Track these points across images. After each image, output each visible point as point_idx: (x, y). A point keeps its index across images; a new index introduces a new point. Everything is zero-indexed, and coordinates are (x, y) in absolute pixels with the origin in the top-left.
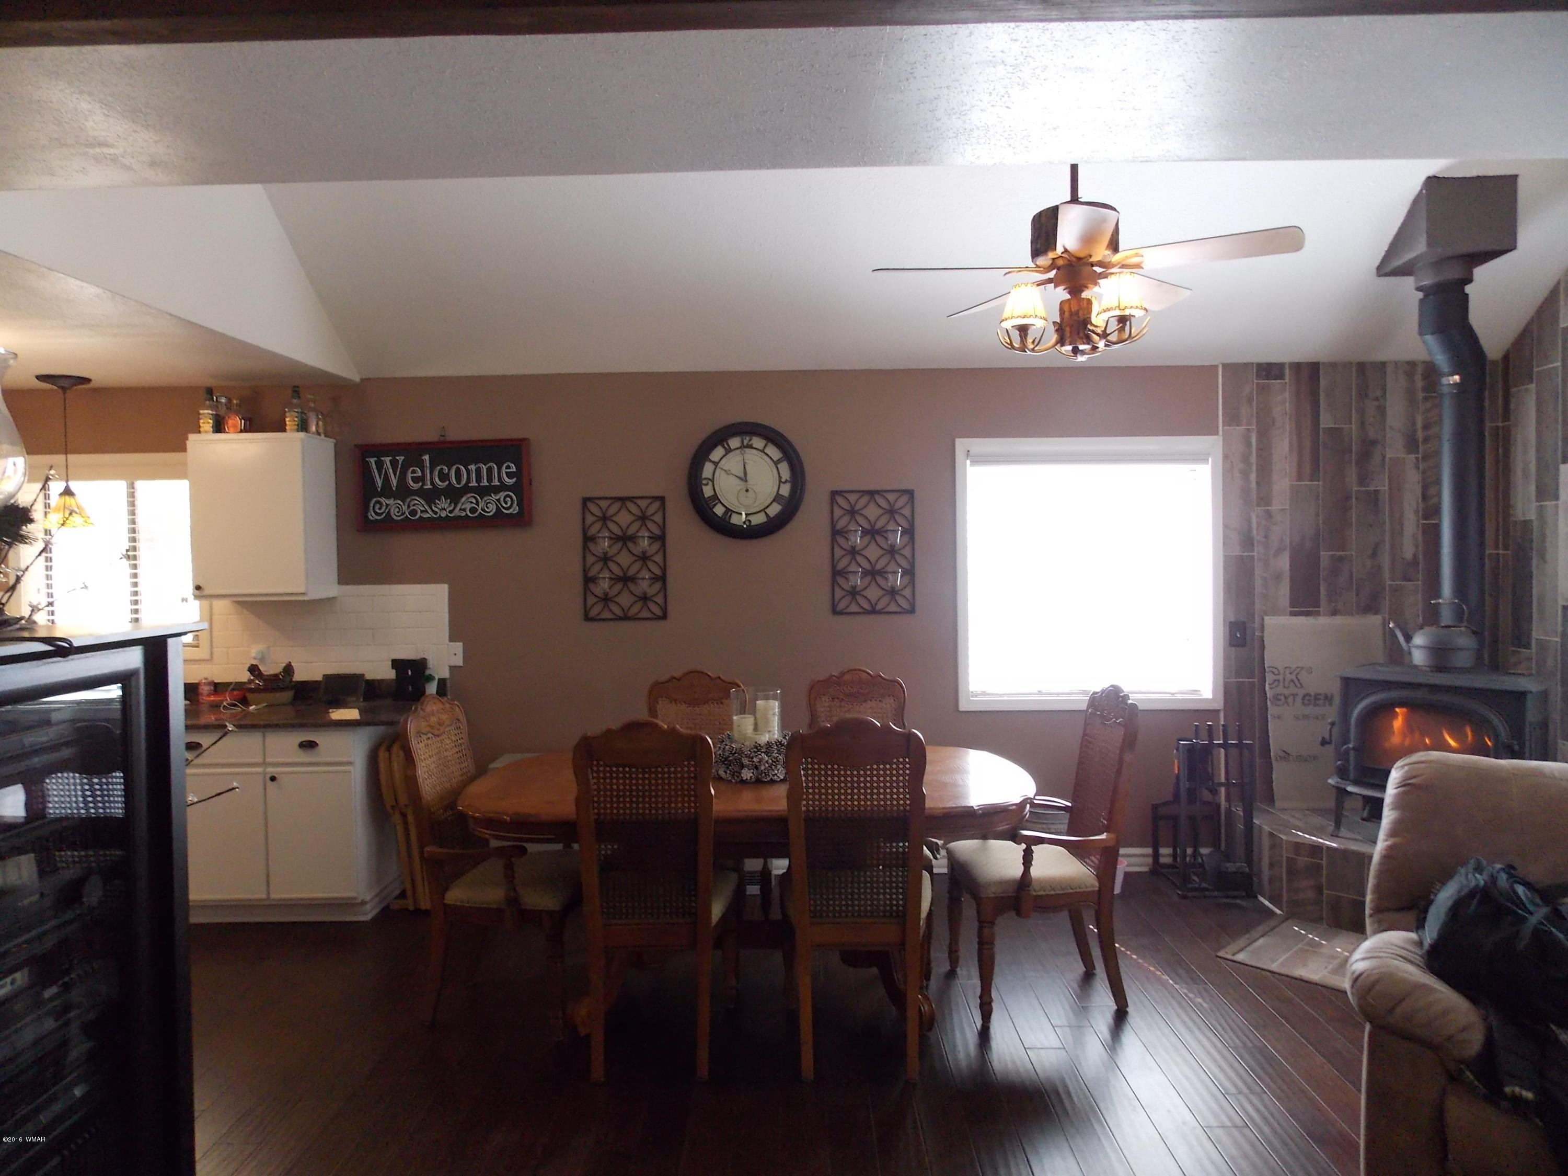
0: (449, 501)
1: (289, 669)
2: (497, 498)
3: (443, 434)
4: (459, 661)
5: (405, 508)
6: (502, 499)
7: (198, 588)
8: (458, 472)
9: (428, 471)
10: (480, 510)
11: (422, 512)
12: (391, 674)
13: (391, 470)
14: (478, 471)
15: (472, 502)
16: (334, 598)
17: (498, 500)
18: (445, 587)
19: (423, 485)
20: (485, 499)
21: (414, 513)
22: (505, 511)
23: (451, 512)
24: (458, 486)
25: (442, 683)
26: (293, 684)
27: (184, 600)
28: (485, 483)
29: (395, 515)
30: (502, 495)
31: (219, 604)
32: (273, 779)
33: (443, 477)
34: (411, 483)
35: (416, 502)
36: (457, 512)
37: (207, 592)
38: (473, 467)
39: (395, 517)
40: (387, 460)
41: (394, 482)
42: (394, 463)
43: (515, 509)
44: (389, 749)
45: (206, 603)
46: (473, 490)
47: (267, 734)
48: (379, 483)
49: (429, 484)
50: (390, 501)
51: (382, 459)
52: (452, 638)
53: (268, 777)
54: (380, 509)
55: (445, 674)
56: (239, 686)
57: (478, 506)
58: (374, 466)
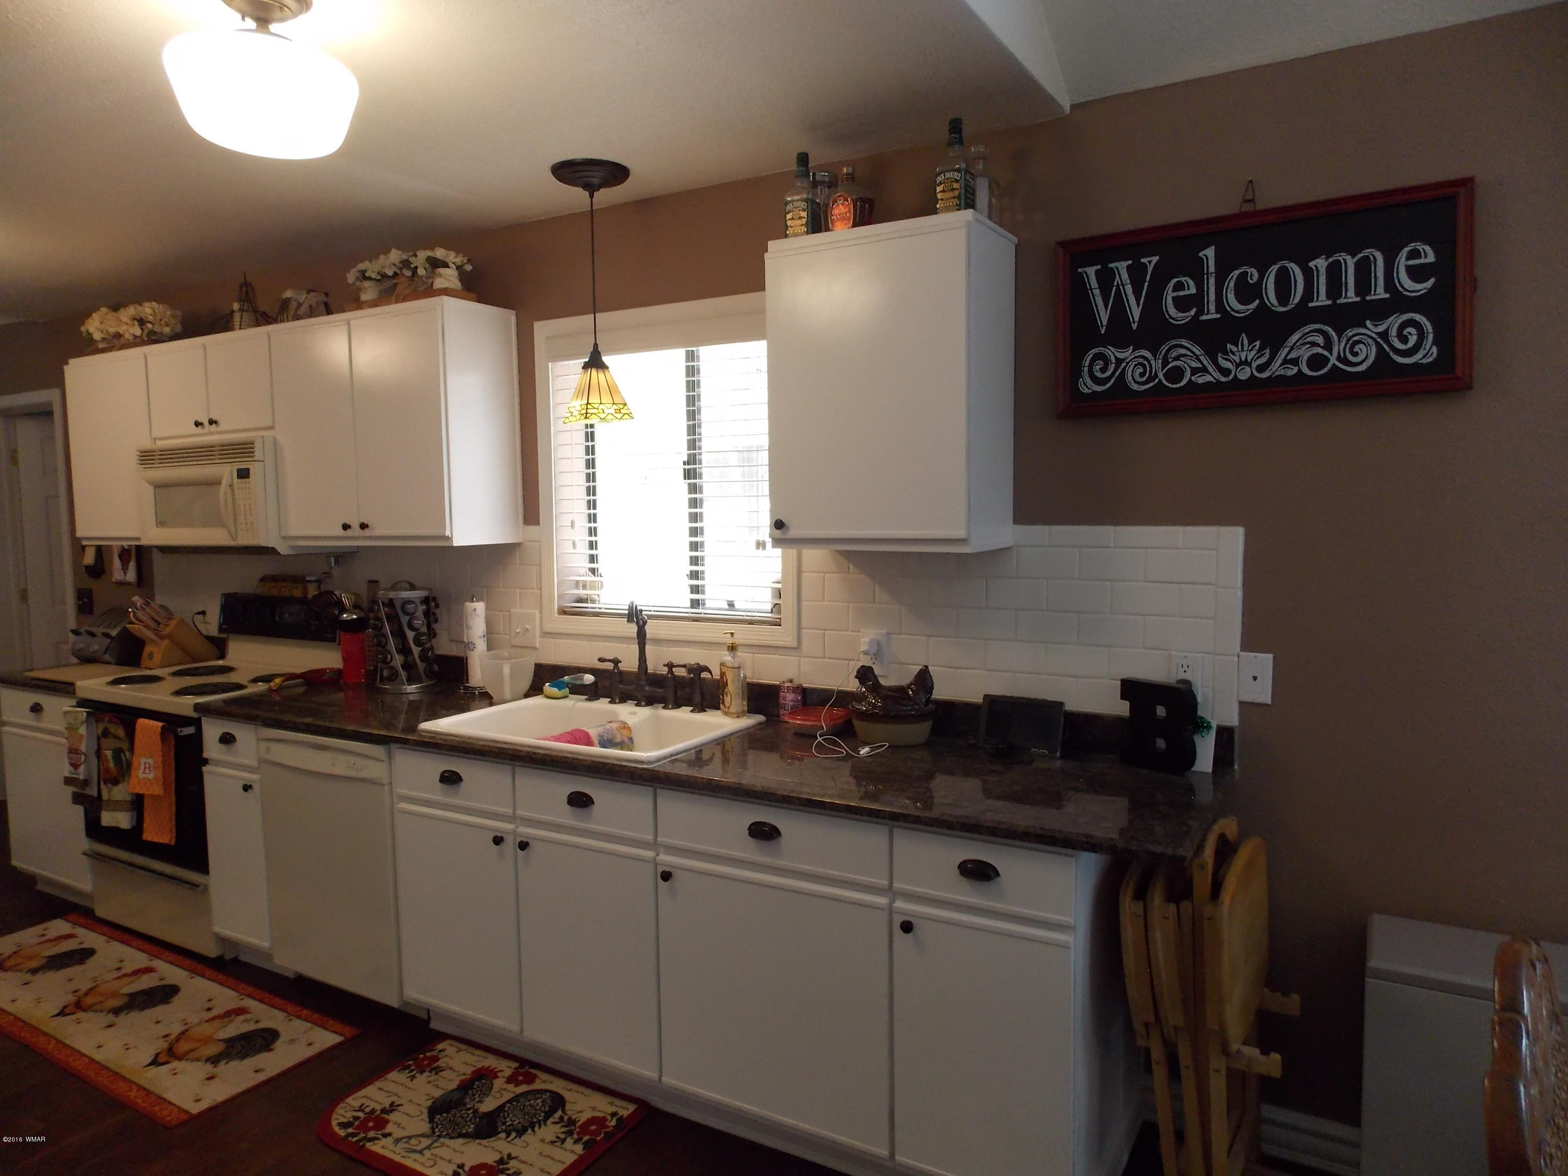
0: (1258, 343)
1: (924, 679)
2: (1381, 329)
3: (1249, 197)
4: (1263, 693)
5: (1157, 365)
6: (1393, 332)
7: (779, 525)
8: (1284, 281)
9: (1212, 281)
10: (1333, 360)
11: (1194, 371)
12: (1123, 708)
13: (1129, 288)
14: (1335, 272)
15: (1314, 344)
16: (1009, 549)
17: (1384, 335)
18: (1240, 531)
19: (1200, 312)
20: (1350, 333)
21: (1175, 374)
22: (1400, 360)
23: (1261, 369)
24: (1284, 309)
25: (1225, 735)
26: (931, 707)
27: (760, 545)
28: (1350, 296)
29: (1135, 381)
30: (1393, 322)
31: (814, 556)
32: (907, 927)
33: (1246, 292)
34: (1172, 311)
35: (1183, 351)
36: (1276, 368)
37: (794, 533)
38: (1321, 264)
39: (1135, 387)
40: (1122, 267)
41: (1136, 312)
42: (1137, 273)
43: (1429, 353)
44: (1141, 894)
45: (792, 552)
46: (1321, 315)
47: (895, 830)
48: (1104, 316)
49: (1212, 307)
50: (1127, 354)
51: (1110, 265)
52: (1250, 642)
53: (898, 920)
54: (1103, 370)
55: (1232, 719)
56: (843, 698)
57: (1330, 351)
58: (1094, 283)
